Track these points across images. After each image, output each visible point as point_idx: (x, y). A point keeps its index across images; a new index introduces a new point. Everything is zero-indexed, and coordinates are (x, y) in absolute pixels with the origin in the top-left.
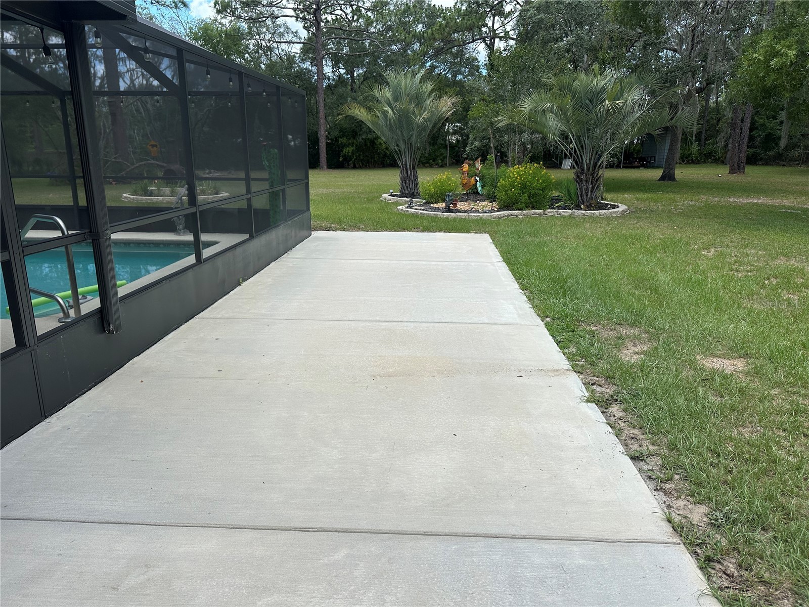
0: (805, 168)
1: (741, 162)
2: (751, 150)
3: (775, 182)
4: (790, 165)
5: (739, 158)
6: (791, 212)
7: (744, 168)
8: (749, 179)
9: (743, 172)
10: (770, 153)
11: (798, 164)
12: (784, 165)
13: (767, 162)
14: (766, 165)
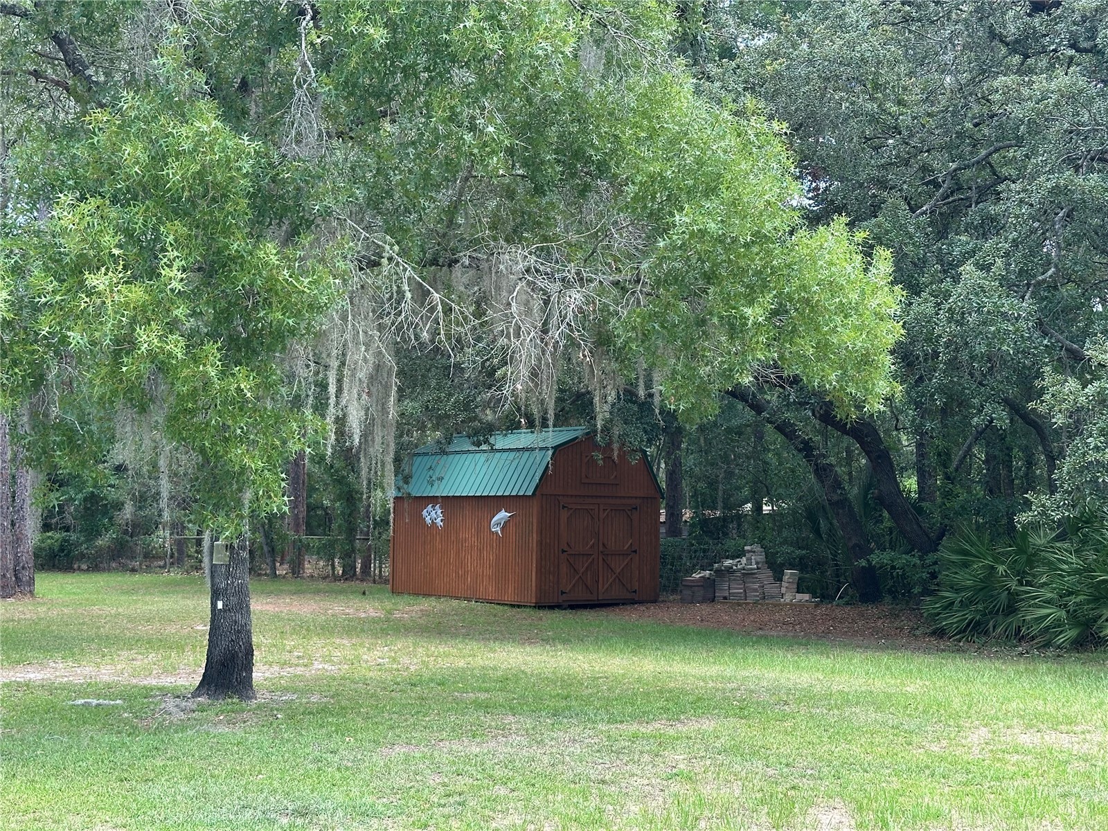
0: (179, 576)
1: (23, 568)
2: (57, 536)
3: (99, 617)
4: (149, 569)
5: (17, 559)
6: (98, 705)
7: (31, 582)
8: (42, 610)
9: (31, 592)
10: (100, 542)
11: (164, 567)
12: (133, 570)
13: (96, 565)
14: (93, 571)
